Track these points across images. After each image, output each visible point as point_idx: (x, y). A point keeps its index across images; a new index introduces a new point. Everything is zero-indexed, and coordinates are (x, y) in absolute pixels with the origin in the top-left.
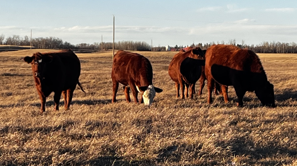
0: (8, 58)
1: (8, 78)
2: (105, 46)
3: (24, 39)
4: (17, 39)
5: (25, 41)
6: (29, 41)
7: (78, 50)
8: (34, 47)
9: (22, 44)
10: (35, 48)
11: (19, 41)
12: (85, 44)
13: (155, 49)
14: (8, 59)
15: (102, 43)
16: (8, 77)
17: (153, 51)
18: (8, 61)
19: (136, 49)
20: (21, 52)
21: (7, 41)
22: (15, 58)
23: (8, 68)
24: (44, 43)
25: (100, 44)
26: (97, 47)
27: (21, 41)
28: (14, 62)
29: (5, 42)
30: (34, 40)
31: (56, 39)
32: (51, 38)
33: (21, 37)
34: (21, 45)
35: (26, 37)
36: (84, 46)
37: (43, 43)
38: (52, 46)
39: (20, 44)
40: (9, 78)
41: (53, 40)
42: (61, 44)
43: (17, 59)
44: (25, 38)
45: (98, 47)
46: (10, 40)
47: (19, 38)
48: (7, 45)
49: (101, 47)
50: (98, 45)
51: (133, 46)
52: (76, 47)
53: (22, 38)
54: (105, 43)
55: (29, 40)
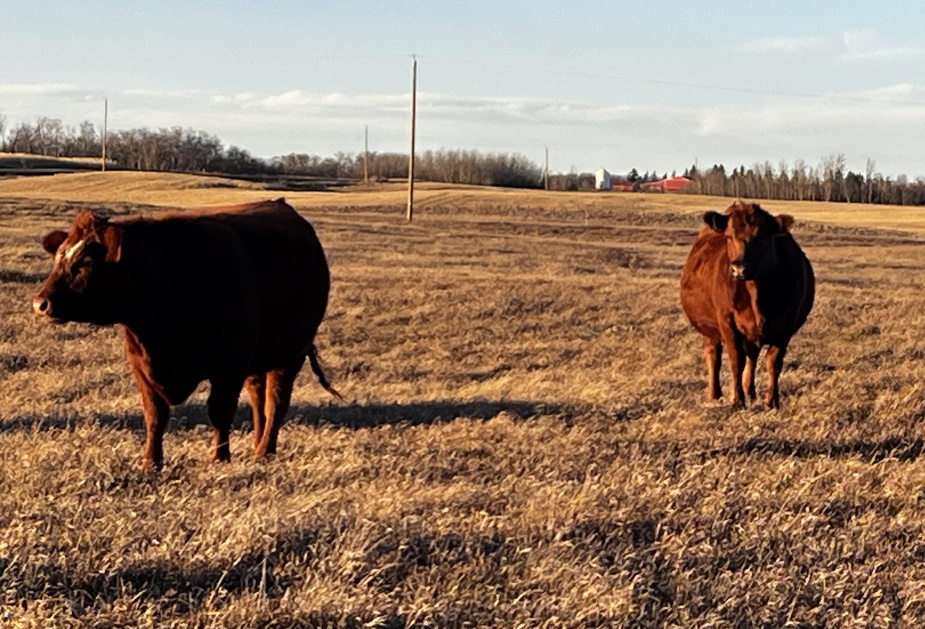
0: (18, 206)
1: (13, 289)
2: (377, 167)
3: (78, 134)
4: (54, 131)
5: (80, 139)
6: (95, 141)
7: (277, 180)
8: (115, 163)
9: (71, 149)
10: (120, 166)
11: (59, 140)
12: (304, 158)
13: (558, 183)
14: (18, 209)
15: (367, 153)
16: (11, 284)
17: (549, 189)
18: (17, 215)
19: (489, 181)
20: (67, 181)
21: (16, 140)
22: (43, 205)
23: (13, 250)
24: (153, 151)
25: (360, 159)
26: (346, 171)
27: (68, 140)
28: (38, 220)
29: (8, 142)
30: (114, 138)
31: (197, 135)
32: (178, 133)
33: (68, 127)
34: (66, 156)
35: (86, 126)
36: (300, 165)
37: (149, 151)
38: (180, 161)
39: (61, 150)
40: (18, 291)
41: (184, 138)
42: (214, 154)
43: (52, 208)
44: (83, 131)
45: (351, 170)
46: (27, 137)
47: (58, 131)
48: (13, 152)
49: (363, 169)
50: (351, 161)
51: (479, 170)
52: (270, 168)
53: (70, 129)
54: (377, 154)
55: (98, 136)
